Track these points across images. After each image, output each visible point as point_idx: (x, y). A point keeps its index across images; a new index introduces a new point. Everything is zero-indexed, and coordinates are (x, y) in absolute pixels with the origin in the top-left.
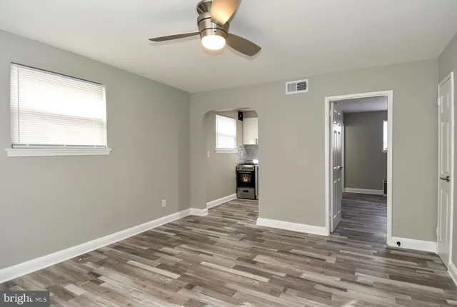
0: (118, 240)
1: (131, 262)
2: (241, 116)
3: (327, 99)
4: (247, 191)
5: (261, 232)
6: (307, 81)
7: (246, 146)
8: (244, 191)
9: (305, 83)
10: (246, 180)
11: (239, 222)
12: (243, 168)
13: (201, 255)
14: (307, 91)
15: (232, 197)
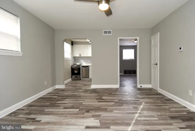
0: (27, 103)
1: (46, 110)
2: (72, 44)
3: (119, 38)
4: (77, 77)
5: (95, 90)
6: (111, 30)
7: (74, 57)
8: (75, 77)
9: (111, 31)
10: (76, 72)
11: (83, 88)
12: (75, 67)
13: (79, 101)
14: (111, 34)
15: (70, 80)
